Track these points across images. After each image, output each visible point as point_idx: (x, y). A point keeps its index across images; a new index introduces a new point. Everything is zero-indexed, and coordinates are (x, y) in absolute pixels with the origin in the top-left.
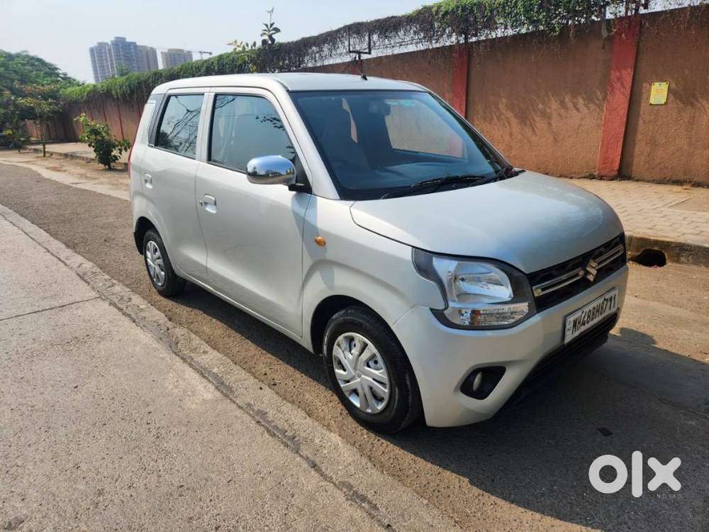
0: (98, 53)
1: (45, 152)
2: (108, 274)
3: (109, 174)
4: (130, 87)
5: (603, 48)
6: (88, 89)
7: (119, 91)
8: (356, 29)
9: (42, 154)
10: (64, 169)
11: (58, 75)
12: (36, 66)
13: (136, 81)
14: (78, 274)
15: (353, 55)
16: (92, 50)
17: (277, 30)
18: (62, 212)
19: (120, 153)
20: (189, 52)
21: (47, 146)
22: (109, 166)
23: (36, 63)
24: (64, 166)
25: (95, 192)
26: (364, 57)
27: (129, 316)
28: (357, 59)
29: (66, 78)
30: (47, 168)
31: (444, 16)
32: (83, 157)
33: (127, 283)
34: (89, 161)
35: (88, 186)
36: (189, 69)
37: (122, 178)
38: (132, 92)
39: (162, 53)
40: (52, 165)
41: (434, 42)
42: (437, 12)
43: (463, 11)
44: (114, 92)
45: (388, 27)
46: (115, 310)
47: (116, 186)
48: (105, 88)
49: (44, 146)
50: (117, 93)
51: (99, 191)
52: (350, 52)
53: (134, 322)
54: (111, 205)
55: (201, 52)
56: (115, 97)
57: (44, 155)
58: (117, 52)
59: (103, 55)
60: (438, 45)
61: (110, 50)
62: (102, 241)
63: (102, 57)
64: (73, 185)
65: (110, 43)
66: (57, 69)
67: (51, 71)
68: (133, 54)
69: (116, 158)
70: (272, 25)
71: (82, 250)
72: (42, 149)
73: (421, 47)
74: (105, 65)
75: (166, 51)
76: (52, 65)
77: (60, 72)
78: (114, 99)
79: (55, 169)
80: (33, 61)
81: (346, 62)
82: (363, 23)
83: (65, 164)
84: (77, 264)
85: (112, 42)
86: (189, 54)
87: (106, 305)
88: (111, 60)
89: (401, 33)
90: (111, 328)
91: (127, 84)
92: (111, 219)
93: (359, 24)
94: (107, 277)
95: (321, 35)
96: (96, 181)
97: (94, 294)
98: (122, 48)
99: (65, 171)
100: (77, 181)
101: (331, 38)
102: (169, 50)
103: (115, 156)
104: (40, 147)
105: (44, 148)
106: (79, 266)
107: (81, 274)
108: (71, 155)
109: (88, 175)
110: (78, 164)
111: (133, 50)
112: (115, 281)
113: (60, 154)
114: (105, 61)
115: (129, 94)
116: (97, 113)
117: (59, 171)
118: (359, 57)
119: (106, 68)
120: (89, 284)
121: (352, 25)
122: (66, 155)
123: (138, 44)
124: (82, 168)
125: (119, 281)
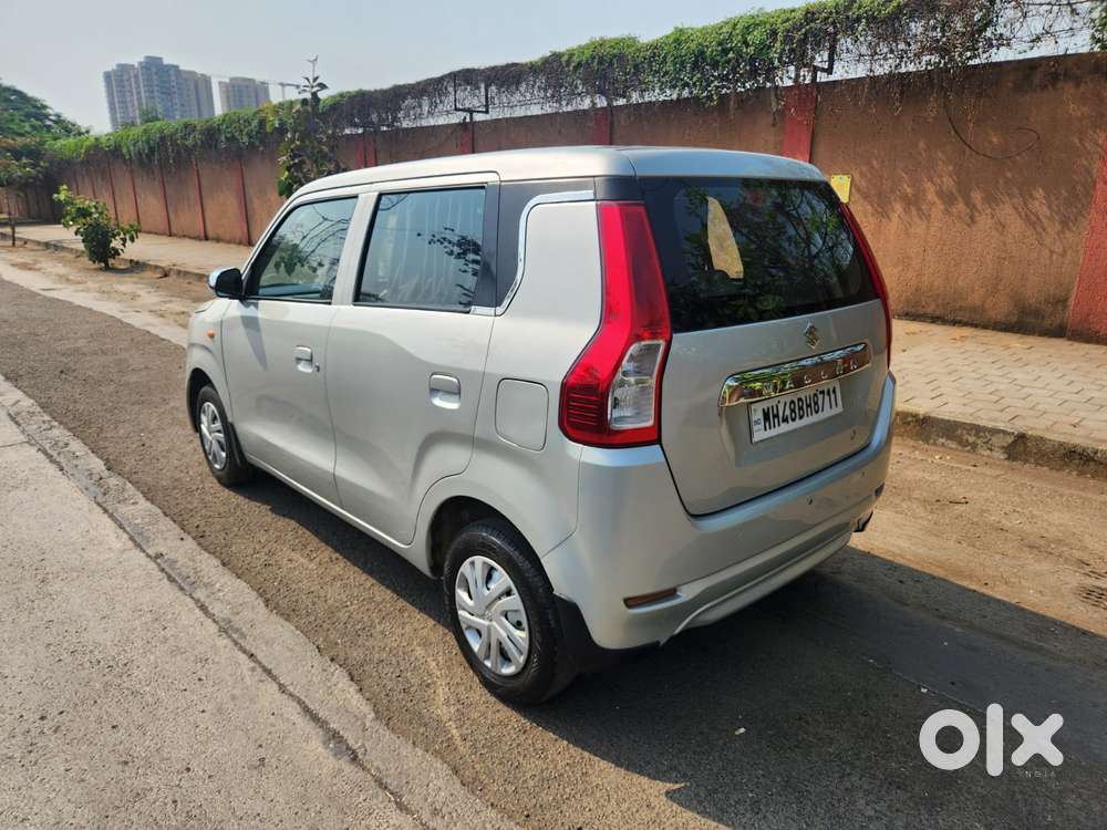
0: (118, 81)
1: (14, 239)
2: (51, 415)
3: (103, 276)
4: (148, 143)
5: (774, 125)
6: (87, 143)
7: (132, 148)
8: (466, 78)
9: (10, 243)
10: (38, 266)
11: (47, 116)
12: (12, 101)
13: (158, 135)
14: (9, 414)
15: (462, 115)
16: (108, 76)
17: (323, 86)
18: (14, 331)
19: (124, 245)
20: (263, 83)
21: (17, 229)
22: (107, 264)
23: (13, 98)
24: (40, 262)
25: (71, 303)
26: (478, 117)
27: (58, 463)
28: (468, 120)
29: (59, 121)
30: (13, 265)
31: (576, 68)
32: (72, 250)
33: (71, 426)
34: (79, 255)
35: (65, 293)
36: (234, 121)
37: (119, 282)
38: (152, 150)
39: (220, 83)
40: (22, 260)
41: (564, 103)
42: (568, 63)
43: (600, 63)
44: (124, 150)
45: (507, 77)
46: (41, 456)
47: (107, 294)
48: (112, 142)
49: (13, 229)
50: (129, 151)
51: (77, 302)
52: (456, 109)
53: (62, 470)
54: (88, 322)
55: (282, 85)
56: (127, 157)
57: (14, 244)
58: (149, 79)
59: (126, 83)
60: (569, 109)
61: (136, 77)
62: (57, 373)
63: (124, 87)
64: (42, 293)
65: (136, 65)
66: (45, 107)
67: (35, 111)
68: (174, 84)
69: (117, 252)
70: (315, 79)
71: (25, 384)
72: (11, 234)
73: (549, 109)
74: (129, 99)
75: (227, 81)
76: (36, 101)
77: (50, 111)
78: (125, 160)
79: (24, 267)
80: (7, 94)
81: (452, 125)
82: (474, 70)
83: (41, 259)
84: (13, 401)
85: (140, 63)
86: (264, 86)
87: (33, 450)
88: (139, 93)
89: (523, 87)
90: (30, 477)
91: (144, 139)
92: (81, 343)
93: (468, 70)
94: (47, 418)
95: (419, 83)
96: (80, 287)
97: (22, 438)
98: (156, 74)
99: (39, 269)
100: (48, 285)
101: (431, 89)
102: (231, 79)
103: (113, 249)
104: (8, 230)
105: (14, 232)
106: (14, 404)
107: (13, 414)
108: (54, 245)
109: (71, 277)
110: (61, 260)
111: (173, 78)
112: (56, 424)
113: (38, 243)
114: (128, 94)
115: (147, 155)
116: (100, 178)
117: (30, 269)
118: (471, 118)
119: (129, 105)
120: (19, 425)
121: (459, 72)
122: (47, 245)
123: (182, 68)
124: (64, 266)
125: (61, 423)
